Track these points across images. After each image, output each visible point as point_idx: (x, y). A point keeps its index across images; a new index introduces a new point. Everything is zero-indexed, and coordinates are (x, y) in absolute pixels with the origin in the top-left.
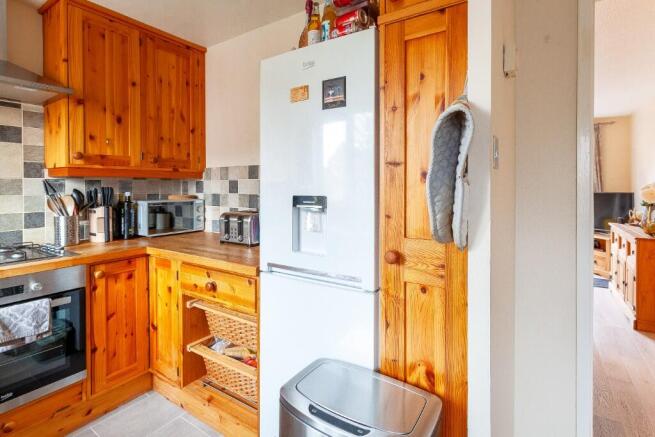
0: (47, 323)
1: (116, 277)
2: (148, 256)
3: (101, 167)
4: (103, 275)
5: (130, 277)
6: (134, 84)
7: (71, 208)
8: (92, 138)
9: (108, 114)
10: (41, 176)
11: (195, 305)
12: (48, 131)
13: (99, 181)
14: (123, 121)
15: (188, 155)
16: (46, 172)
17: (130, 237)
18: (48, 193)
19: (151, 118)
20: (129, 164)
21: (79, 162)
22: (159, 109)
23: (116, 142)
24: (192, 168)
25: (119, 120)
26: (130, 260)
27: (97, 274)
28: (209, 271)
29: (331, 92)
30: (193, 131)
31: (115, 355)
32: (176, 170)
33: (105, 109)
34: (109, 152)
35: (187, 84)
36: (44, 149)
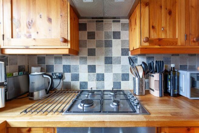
7: (141, 74)
8: (153, 27)
9: (163, 10)
10: (128, 55)
12: (130, 30)
13: (153, 57)
14: (173, 13)
16: (130, 53)
17: (175, 96)
18: (130, 64)
19: (192, 7)
20: (176, 43)
21: (146, 44)
23: (168, 29)
25: (170, 13)
33: (161, 7)
34: (163, 36)
36: (129, 41)
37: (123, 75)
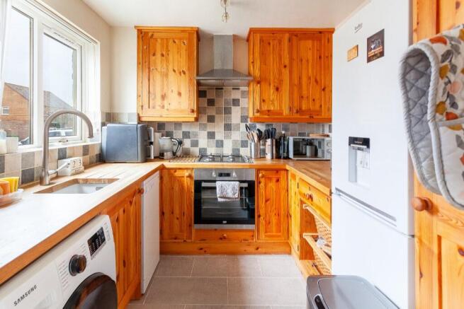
0: (237, 194)
1: (270, 179)
2: (287, 171)
3: (267, 117)
4: (263, 176)
5: (278, 181)
6: (285, 66)
7: (256, 139)
8: (264, 101)
9: (272, 87)
10: (246, 122)
11: (307, 208)
13: (272, 125)
14: (280, 89)
15: (321, 106)
16: (249, 120)
17: (285, 158)
18: (247, 131)
19: (295, 85)
20: (282, 114)
21: (257, 115)
22: (300, 78)
23: (275, 102)
24: (324, 115)
25: (277, 89)
26: (277, 171)
27: (260, 175)
28: (310, 186)
29: (372, 47)
30: (324, 90)
31: (269, 223)
32: (311, 117)
33: (270, 84)
34: (272, 108)
35: (320, 57)
36: (248, 108)
37: (242, 141)
